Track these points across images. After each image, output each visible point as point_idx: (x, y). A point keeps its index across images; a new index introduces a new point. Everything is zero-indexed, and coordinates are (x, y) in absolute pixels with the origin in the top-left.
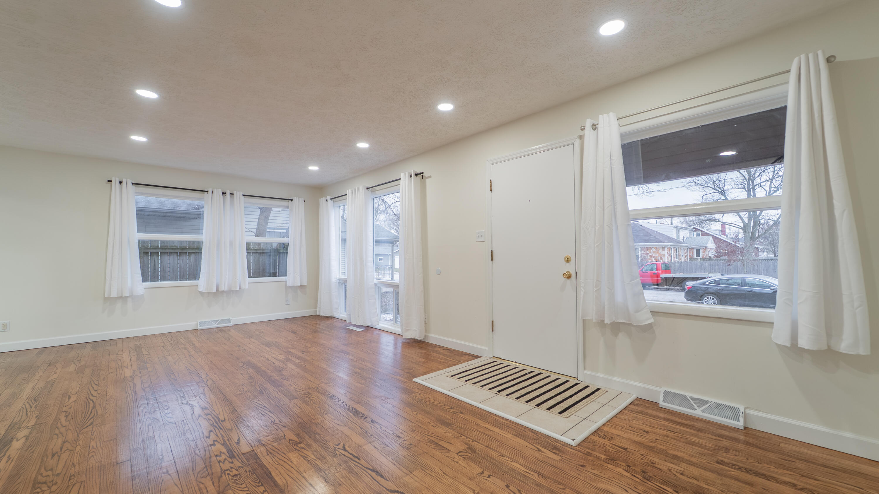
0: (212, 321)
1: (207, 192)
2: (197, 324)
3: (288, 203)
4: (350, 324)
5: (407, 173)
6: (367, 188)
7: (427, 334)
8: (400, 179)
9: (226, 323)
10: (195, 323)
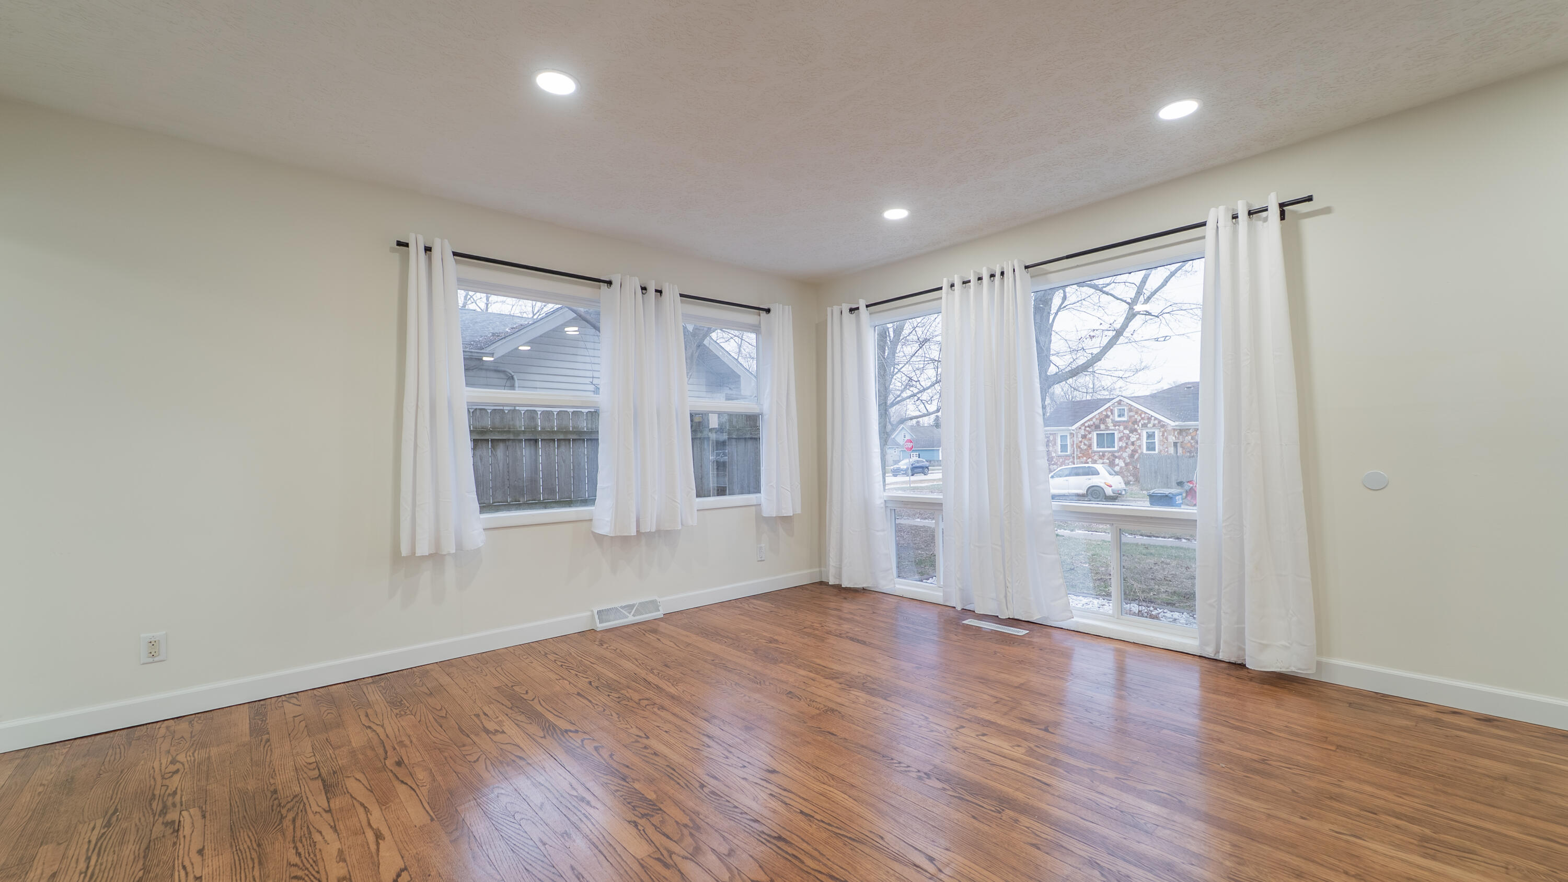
0: (622, 607)
1: (609, 283)
2: (593, 615)
3: (757, 317)
4: (971, 613)
5: (1222, 209)
6: (1026, 267)
7: (1324, 660)
8: (1203, 224)
9: (650, 613)
10: (589, 613)
